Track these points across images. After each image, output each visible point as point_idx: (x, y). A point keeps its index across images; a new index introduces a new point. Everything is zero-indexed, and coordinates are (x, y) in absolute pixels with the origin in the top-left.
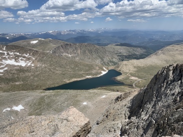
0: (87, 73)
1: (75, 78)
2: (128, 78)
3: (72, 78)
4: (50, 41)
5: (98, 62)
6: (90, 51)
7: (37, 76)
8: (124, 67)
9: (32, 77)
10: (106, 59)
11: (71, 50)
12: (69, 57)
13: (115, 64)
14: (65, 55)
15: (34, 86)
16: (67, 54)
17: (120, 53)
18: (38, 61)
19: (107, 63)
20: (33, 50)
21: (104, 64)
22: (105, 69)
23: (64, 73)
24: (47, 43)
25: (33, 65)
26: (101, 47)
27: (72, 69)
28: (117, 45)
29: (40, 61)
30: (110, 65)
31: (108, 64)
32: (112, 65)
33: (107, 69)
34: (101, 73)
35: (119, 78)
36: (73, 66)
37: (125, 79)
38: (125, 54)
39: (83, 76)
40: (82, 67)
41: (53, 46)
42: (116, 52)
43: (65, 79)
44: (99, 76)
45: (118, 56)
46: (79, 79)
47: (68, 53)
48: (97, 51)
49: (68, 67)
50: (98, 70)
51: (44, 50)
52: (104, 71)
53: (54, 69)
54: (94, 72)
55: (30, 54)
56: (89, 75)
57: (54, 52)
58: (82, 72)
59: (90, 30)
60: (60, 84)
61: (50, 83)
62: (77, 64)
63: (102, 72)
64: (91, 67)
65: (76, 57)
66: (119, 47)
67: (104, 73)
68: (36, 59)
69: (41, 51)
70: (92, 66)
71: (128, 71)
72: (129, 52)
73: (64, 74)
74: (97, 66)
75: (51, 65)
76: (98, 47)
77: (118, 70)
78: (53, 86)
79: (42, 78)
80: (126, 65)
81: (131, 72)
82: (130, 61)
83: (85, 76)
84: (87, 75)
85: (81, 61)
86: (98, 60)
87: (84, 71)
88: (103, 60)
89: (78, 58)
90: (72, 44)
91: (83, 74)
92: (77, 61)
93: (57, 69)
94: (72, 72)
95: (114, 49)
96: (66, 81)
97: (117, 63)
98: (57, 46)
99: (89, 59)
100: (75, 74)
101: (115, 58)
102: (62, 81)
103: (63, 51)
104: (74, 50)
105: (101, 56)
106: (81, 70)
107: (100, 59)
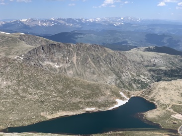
0: (87, 100)
1: (64, 110)
2: (167, 116)
3: (57, 109)
4: (21, 38)
5: (110, 80)
6: (96, 60)
8: (162, 93)
10: (126, 76)
11: (59, 56)
12: (55, 70)
13: (143, 85)
14: (48, 65)
16: (51, 64)
17: (154, 65)
19: (127, 84)
21: (122, 85)
22: (123, 95)
23: (42, 99)
24: (14, 40)
26: (117, 52)
27: (59, 92)
28: (149, 50)
30: (133, 88)
31: (130, 85)
32: (138, 88)
33: (128, 95)
34: (115, 103)
35: (150, 115)
37: (163, 118)
38: (164, 68)
39: (78, 108)
40: (78, 89)
41: (26, 47)
42: (146, 63)
43: (43, 111)
44: (110, 109)
45: (150, 71)
46: (71, 113)
47: (54, 62)
48: (109, 59)
49: (52, 89)
50: (110, 96)
51: (7, 54)
52: (122, 98)
53: (25, 91)
54: (101, 99)
56: (90, 106)
57: (28, 59)
58: (78, 99)
59: (98, 20)
60: (35, 121)
61: (13, 119)
62: (68, 84)
63: (118, 100)
64: (95, 91)
65: (69, 68)
66: (152, 54)
67: (120, 103)
69: (3, 55)
70: (98, 87)
71: (168, 102)
72: (172, 64)
73: (42, 102)
74: (107, 88)
75: (18, 84)
76: (111, 51)
77: (148, 98)
78: (20, 124)
80: (165, 89)
81: (174, 104)
82: (173, 82)
83: (82, 108)
84: (87, 106)
85: (77, 77)
86: (110, 77)
87: (81, 98)
88: (120, 77)
89: (71, 72)
90: (62, 44)
91: (80, 102)
92: (70, 76)
93: (30, 90)
94: (58, 99)
95: (142, 57)
96: (45, 116)
97: (147, 85)
98: (34, 47)
99: (94, 73)
100: (63, 103)
101: (145, 75)
102: (38, 116)
103: (44, 56)
104: (64, 56)
105: (117, 70)
106: (75, 95)
107: (114, 76)
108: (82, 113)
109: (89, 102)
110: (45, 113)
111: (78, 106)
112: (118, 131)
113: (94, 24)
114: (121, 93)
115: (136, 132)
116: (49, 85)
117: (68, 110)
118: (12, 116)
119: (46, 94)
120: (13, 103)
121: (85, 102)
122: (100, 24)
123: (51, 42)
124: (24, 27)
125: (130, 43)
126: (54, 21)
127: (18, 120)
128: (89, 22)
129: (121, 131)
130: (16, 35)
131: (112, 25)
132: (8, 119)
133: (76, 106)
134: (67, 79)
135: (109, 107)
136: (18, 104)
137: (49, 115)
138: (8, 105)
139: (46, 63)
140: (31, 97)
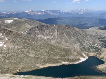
0: (63, 58)
1: (49, 63)
3: (45, 62)
4: (26, 21)
5: (77, 46)
6: (69, 35)
7: (8, 58)
9: (3, 59)
10: (86, 44)
11: (47, 32)
12: (45, 40)
13: (97, 50)
14: (41, 37)
15: (4, 69)
16: (42, 36)
17: (104, 38)
18: (11, 42)
19: (87, 49)
20: (7, 30)
21: (84, 49)
22: (85, 55)
24: (22, 23)
25: (5, 46)
26: (81, 30)
27: (47, 52)
28: (100, 29)
29: (13, 42)
30: (90, 51)
31: (89, 49)
32: (93, 51)
33: (87, 55)
34: (79, 59)
35: (101, 67)
36: (48, 50)
39: (58, 62)
40: (58, 51)
41: (28, 26)
42: (99, 37)
43: (38, 63)
45: (101, 41)
46: (53, 65)
47: (44, 35)
48: (76, 34)
49: (43, 51)
50: (77, 55)
51: (18, 31)
52: (83, 57)
53: (27, 51)
54: (71, 57)
55: (3, 34)
56: (65, 61)
57: (29, 33)
58: (58, 57)
59: (70, 11)
60: (33, 69)
61: (21, 67)
62: (52, 48)
63: (81, 58)
64: (68, 52)
65: (52, 39)
66: (102, 31)
67: (83, 60)
68: (9, 40)
69: (15, 31)
70: (69, 50)
73: (37, 58)
74: (75, 51)
75: (24, 48)
76: (77, 29)
77: (100, 57)
78: (24, 71)
79: (13, 61)
83: (60, 62)
84: (63, 61)
85: (57, 44)
86: (76, 45)
87: (59, 56)
88: (83, 45)
89: (54, 41)
90: (48, 25)
91: (59, 59)
92: (53, 44)
93: (30, 51)
94: (46, 57)
95: (96, 33)
96: (39, 66)
97: (99, 49)
98: (33, 27)
99: (67, 42)
100: (49, 59)
101: (98, 44)
102: (34, 66)
103: (38, 32)
104: (50, 32)
105: (81, 40)
106: (56, 54)
107: (79, 44)
108: (60, 65)
109: (64, 59)
110: (39, 64)
111: (58, 61)
112: (81, 76)
113: (68, 13)
114: (83, 54)
115: (92, 77)
116: (41, 49)
117: (52, 63)
118: (20, 66)
119: (39, 54)
120: (21, 59)
121: (62, 59)
122: (71, 13)
123: (43, 24)
124: (27, 15)
125: (89, 25)
126: (44, 12)
127: (23, 68)
128: (65, 12)
129: (83, 76)
130: (23, 20)
131: (78, 14)
132: (18, 67)
133: (56, 61)
134: (51, 45)
135: (76, 62)
136: (24, 59)
137: (41, 65)
138: (18, 59)
139: (40, 36)
140: (31, 55)
